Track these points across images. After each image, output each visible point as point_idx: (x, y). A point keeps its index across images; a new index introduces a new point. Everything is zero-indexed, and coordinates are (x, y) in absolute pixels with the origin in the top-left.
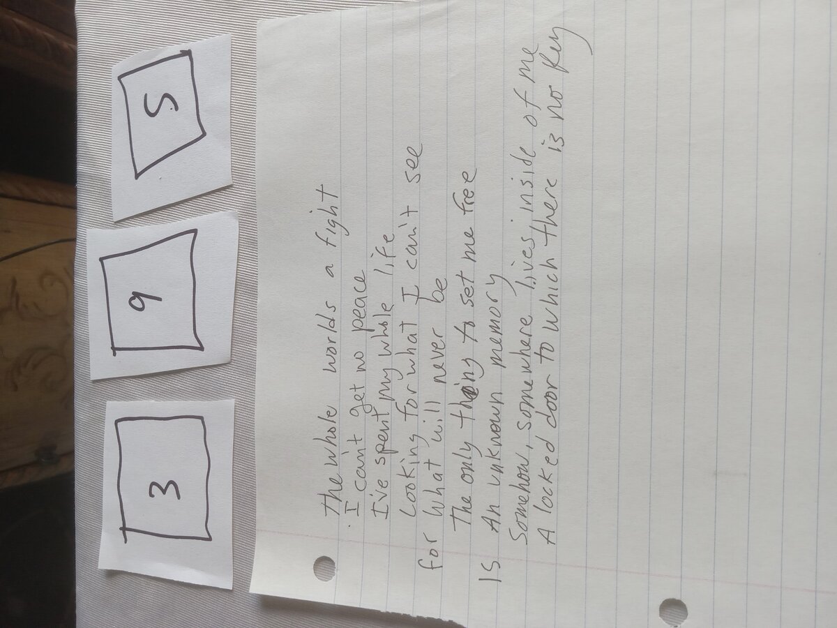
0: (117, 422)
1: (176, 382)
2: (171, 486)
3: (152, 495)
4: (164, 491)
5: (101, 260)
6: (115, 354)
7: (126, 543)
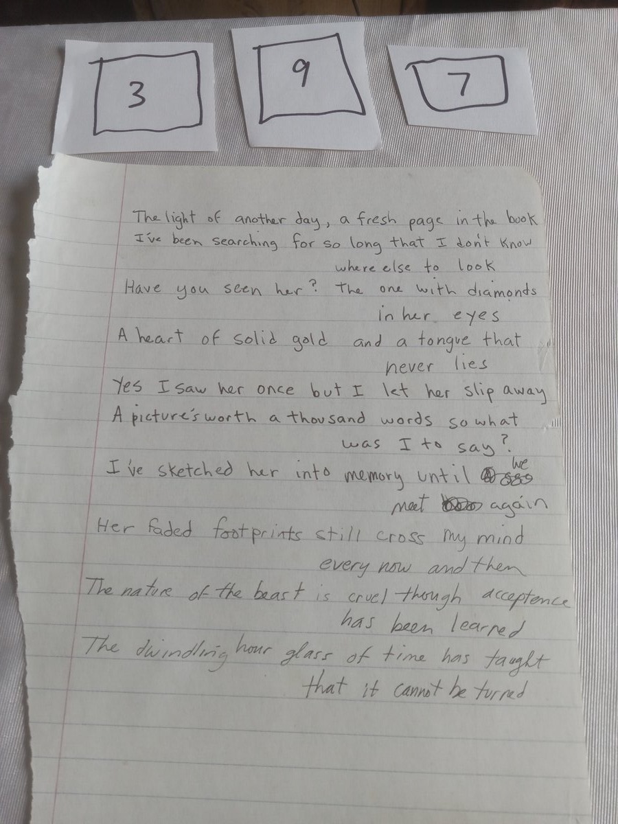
0: (195, 52)
1: (231, 102)
2: (140, 100)
3: (132, 84)
4: (135, 94)
5: (337, 35)
6: (254, 48)
7: (90, 63)
